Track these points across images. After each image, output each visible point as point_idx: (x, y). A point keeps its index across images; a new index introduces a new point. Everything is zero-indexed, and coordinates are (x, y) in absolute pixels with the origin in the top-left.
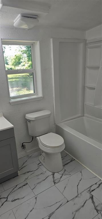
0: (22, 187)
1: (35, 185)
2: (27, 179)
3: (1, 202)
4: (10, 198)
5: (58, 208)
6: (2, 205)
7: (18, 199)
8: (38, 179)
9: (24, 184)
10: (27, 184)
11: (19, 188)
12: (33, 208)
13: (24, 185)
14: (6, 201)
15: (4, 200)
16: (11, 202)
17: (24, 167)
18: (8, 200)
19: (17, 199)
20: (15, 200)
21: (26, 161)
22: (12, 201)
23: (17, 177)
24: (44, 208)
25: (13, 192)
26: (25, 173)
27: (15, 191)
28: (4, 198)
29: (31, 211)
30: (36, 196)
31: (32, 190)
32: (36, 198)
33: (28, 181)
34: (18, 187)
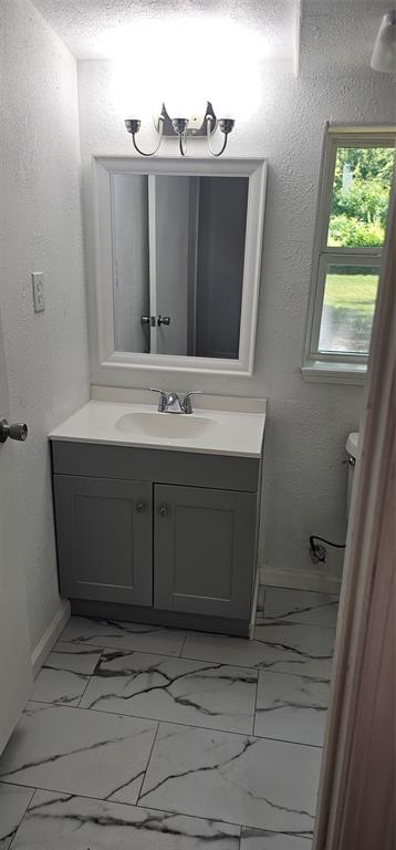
0: (234, 680)
1: (278, 701)
2: (265, 666)
3: (150, 681)
4: (177, 689)
5: (293, 833)
6: (146, 691)
7: (198, 707)
8: (303, 690)
9: (245, 676)
10: (255, 681)
11: (222, 677)
12: (216, 767)
13: (243, 680)
14: (164, 687)
15: (159, 680)
16: (173, 701)
17: (289, 624)
18: (168, 688)
19: (192, 704)
20: (188, 703)
21: (308, 609)
22: (177, 700)
23: (241, 640)
24: (250, 793)
25: (197, 676)
26: (273, 645)
27: (204, 677)
28: (165, 676)
29: (205, 769)
30: (252, 739)
31: (256, 710)
32: (249, 744)
33: (263, 676)
34: (223, 671)
